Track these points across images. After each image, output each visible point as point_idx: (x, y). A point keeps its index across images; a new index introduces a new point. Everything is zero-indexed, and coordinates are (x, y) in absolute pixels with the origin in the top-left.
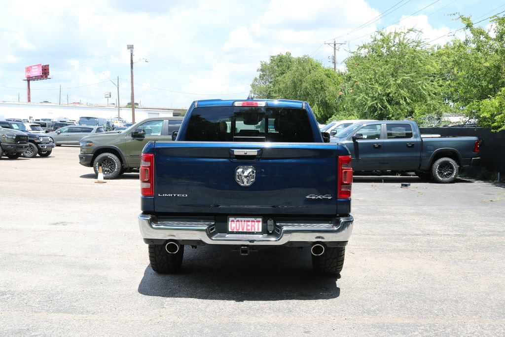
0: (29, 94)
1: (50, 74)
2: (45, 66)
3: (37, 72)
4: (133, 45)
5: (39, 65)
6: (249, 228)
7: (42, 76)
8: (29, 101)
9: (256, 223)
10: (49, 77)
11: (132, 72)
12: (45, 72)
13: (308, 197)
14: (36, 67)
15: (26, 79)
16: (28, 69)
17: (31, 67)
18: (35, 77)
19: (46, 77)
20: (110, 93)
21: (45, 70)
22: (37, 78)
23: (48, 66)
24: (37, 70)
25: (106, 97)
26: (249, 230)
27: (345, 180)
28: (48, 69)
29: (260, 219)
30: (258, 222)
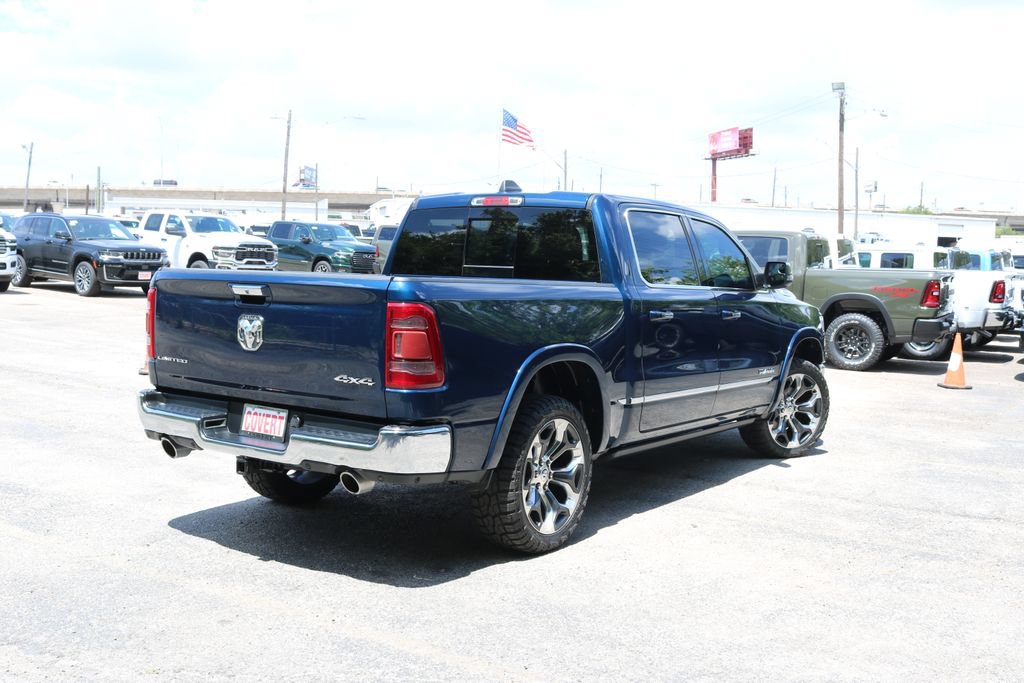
0: (714, 185)
1: (754, 145)
2: (746, 130)
3: (730, 143)
4: (843, 84)
5: (734, 130)
6: (268, 428)
7: (738, 151)
8: (714, 199)
9: (278, 420)
10: (751, 151)
11: (841, 138)
12: (745, 142)
13: (337, 379)
14: (729, 133)
15: (710, 156)
16: (714, 138)
17: (719, 133)
18: (726, 152)
19: (747, 152)
20: (876, 183)
21: (745, 138)
22: (730, 154)
23: (751, 130)
24: (729, 139)
25: (867, 191)
26: (266, 431)
27: (399, 352)
28: (751, 137)
29: (284, 414)
30: (281, 418)
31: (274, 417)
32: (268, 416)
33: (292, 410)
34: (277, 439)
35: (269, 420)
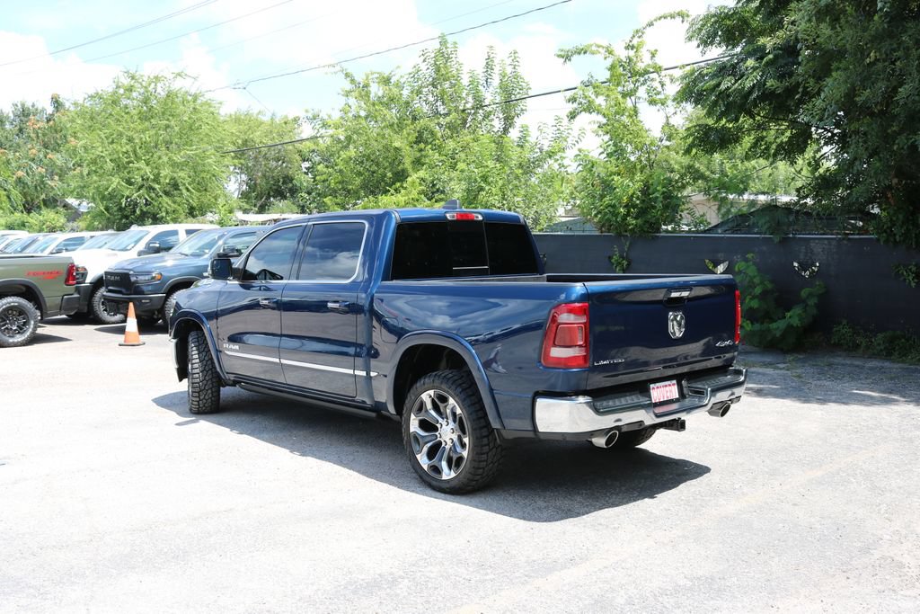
6: (668, 394)
9: (673, 387)
13: (717, 345)
29: (675, 382)
30: (674, 384)
31: (670, 385)
32: (666, 386)
33: (679, 378)
34: (677, 400)
35: (668, 388)
